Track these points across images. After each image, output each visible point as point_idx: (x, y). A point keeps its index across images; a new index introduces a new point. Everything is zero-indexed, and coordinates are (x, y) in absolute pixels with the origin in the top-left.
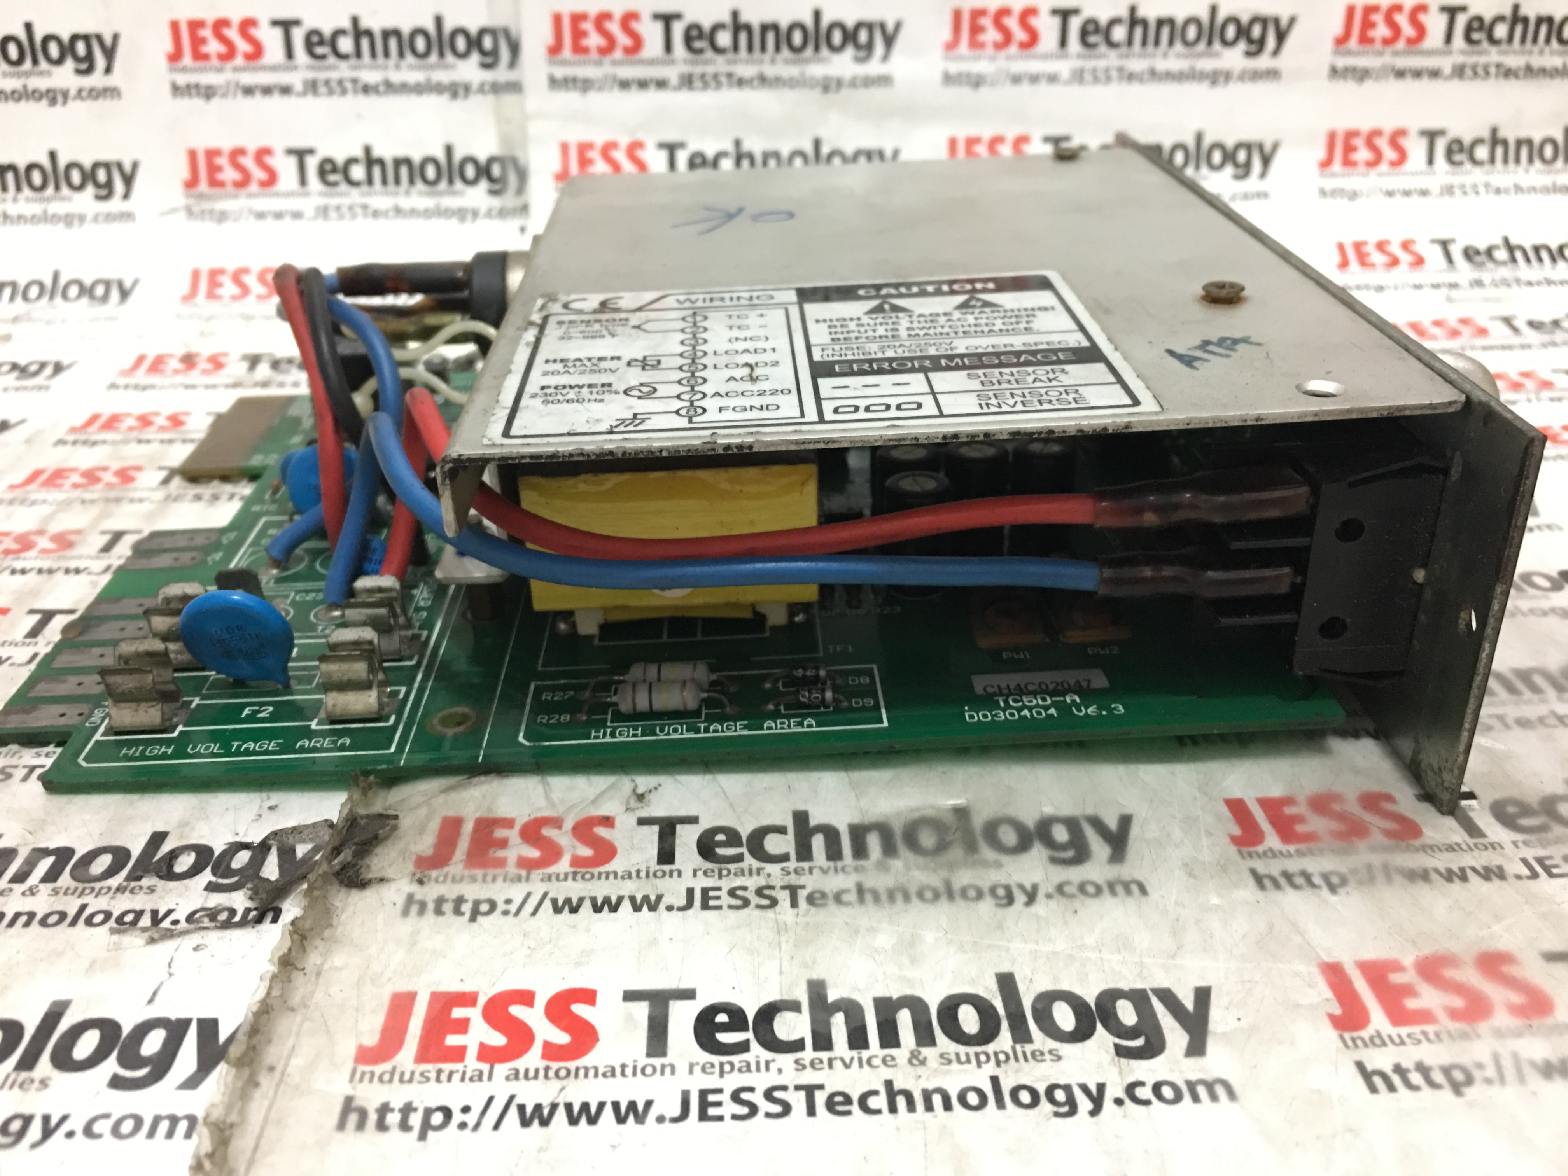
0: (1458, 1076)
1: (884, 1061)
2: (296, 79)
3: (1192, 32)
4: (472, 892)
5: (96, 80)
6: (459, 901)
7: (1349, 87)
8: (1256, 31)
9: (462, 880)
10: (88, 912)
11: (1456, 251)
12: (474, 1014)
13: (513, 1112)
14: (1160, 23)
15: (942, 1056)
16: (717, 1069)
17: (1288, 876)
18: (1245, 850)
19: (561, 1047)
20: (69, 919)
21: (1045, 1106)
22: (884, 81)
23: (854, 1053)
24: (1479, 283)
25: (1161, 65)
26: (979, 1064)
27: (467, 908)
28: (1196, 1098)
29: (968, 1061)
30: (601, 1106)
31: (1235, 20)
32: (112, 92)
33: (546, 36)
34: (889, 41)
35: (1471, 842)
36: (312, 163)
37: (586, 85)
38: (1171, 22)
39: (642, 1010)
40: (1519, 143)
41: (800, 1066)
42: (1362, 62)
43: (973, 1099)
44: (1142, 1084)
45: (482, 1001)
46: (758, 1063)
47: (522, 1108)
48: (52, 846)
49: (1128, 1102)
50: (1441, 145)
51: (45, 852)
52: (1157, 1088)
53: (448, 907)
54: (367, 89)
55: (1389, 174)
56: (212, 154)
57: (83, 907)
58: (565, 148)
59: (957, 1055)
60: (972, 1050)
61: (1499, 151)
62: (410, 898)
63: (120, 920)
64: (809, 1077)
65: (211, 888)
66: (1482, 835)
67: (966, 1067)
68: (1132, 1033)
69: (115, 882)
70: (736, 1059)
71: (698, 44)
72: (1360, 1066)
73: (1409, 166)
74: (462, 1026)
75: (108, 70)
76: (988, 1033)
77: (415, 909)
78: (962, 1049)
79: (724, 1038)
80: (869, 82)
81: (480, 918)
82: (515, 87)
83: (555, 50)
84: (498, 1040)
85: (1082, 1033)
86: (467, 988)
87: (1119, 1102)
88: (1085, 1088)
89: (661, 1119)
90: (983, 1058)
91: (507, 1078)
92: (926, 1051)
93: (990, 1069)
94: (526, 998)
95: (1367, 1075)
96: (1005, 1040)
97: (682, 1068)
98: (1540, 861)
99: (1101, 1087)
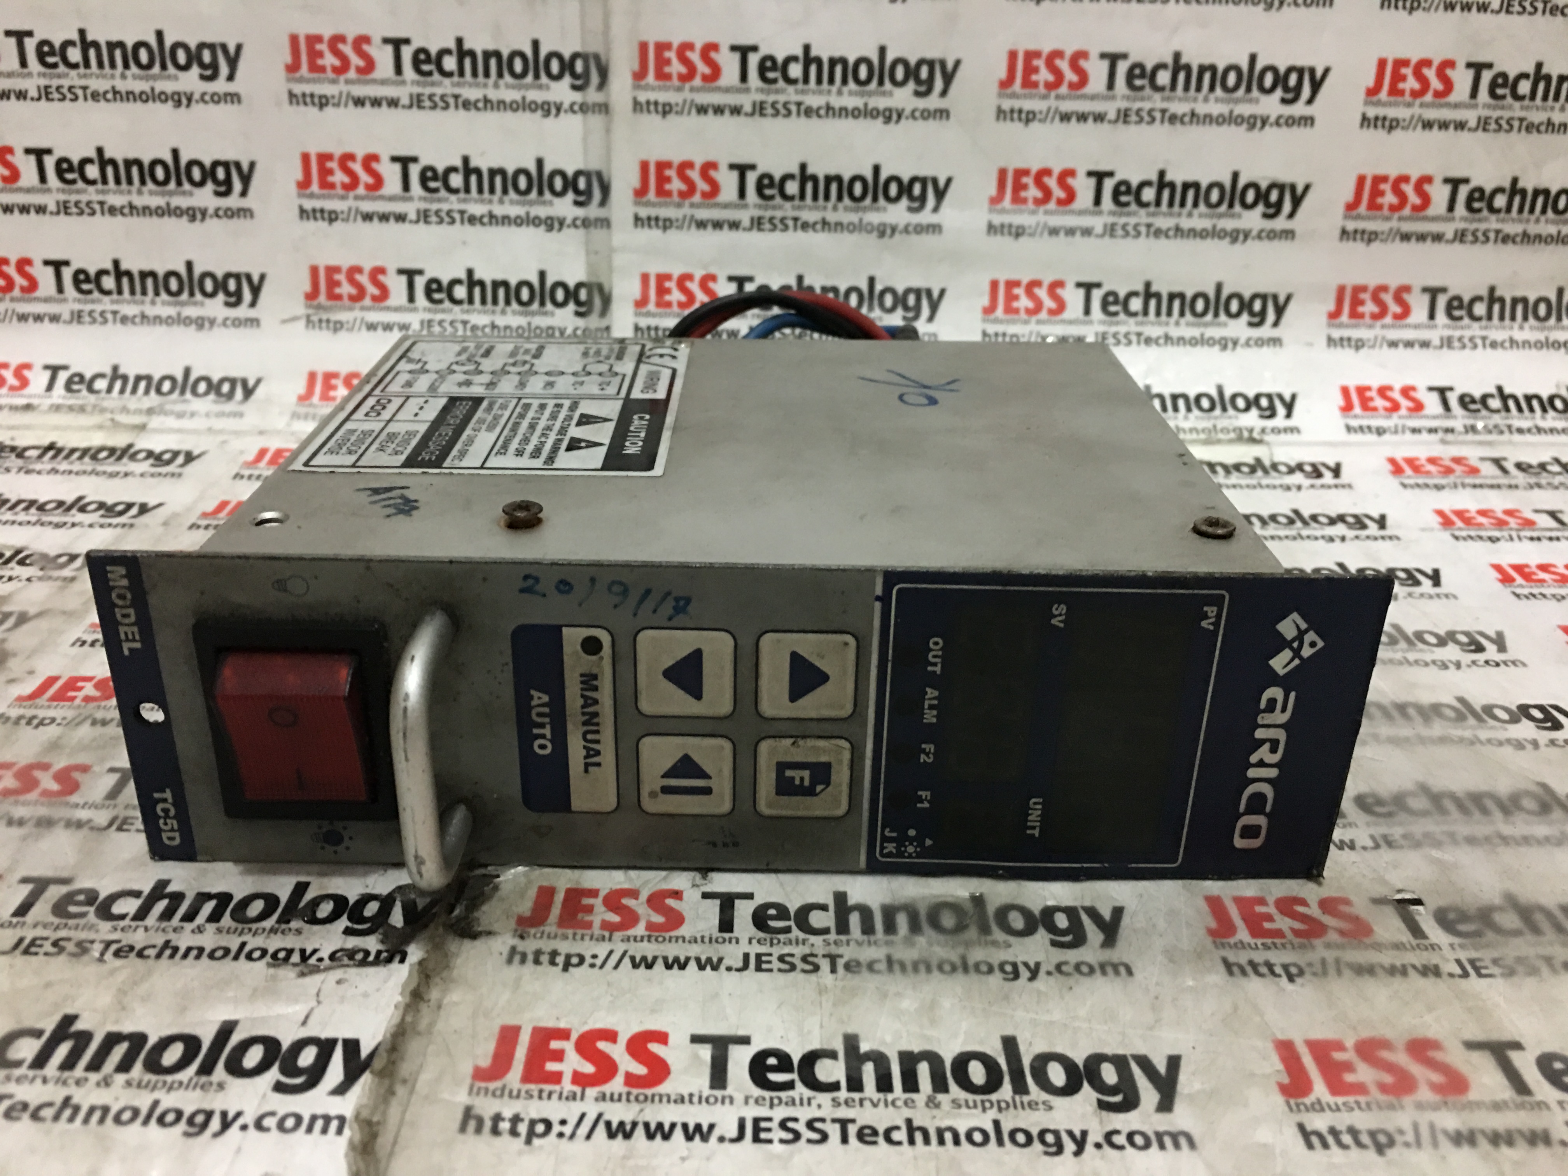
0: (1382, 1139)
1: (906, 1103)
2: (410, 209)
3: (1215, 196)
4: (565, 947)
5: (233, 201)
6: (554, 954)
7: (1358, 247)
8: (1274, 196)
9: (556, 937)
10: (247, 949)
11: (1453, 399)
12: (568, 1047)
13: (601, 1127)
14: (1186, 186)
15: (954, 1101)
16: (768, 1102)
17: (1253, 965)
18: (1218, 940)
19: (639, 1077)
20: (232, 954)
21: (1037, 1146)
22: (935, 228)
23: (881, 1096)
24: (1473, 429)
25: (1186, 223)
26: (984, 1110)
27: (560, 960)
28: (1162, 1146)
29: (975, 1106)
30: (673, 1126)
31: (1254, 185)
32: (245, 213)
33: (635, 181)
34: (940, 195)
35: (1414, 942)
36: (420, 283)
37: (666, 224)
38: (1196, 185)
39: (706, 1052)
40: (1515, 301)
41: (836, 1103)
42: (1370, 226)
43: (978, 1137)
44: (1117, 1132)
45: (574, 1036)
46: (801, 1100)
47: (608, 1124)
48: (214, 890)
49: (1106, 1147)
50: (1442, 301)
51: (208, 897)
52: (1130, 1136)
53: (545, 958)
54: (472, 220)
55: (1393, 326)
56: (332, 270)
57: (243, 945)
58: (645, 278)
59: (967, 1101)
60: (979, 1098)
61: (1496, 308)
62: (513, 950)
63: (274, 956)
64: (844, 1113)
65: (348, 932)
66: (1425, 937)
67: (974, 1111)
68: (1113, 1090)
69: (269, 923)
70: (783, 1095)
71: (768, 192)
72: (1301, 1127)
73: (1412, 319)
74: (559, 1056)
75: (244, 193)
76: (993, 1084)
77: (517, 958)
78: (970, 1097)
79: (774, 1077)
80: (920, 229)
81: (571, 969)
82: (605, 223)
83: (641, 193)
84: (588, 1068)
85: (1071, 1089)
86: (562, 1025)
87: (1098, 1146)
88: (1070, 1133)
89: (721, 1139)
90: (987, 1105)
91: (597, 1099)
92: (940, 1097)
93: (992, 1114)
94: (611, 1036)
95: (1306, 1134)
96: (1006, 1091)
97: (739, 1098)
98: (1472, 962)
99: (1084, 1133)
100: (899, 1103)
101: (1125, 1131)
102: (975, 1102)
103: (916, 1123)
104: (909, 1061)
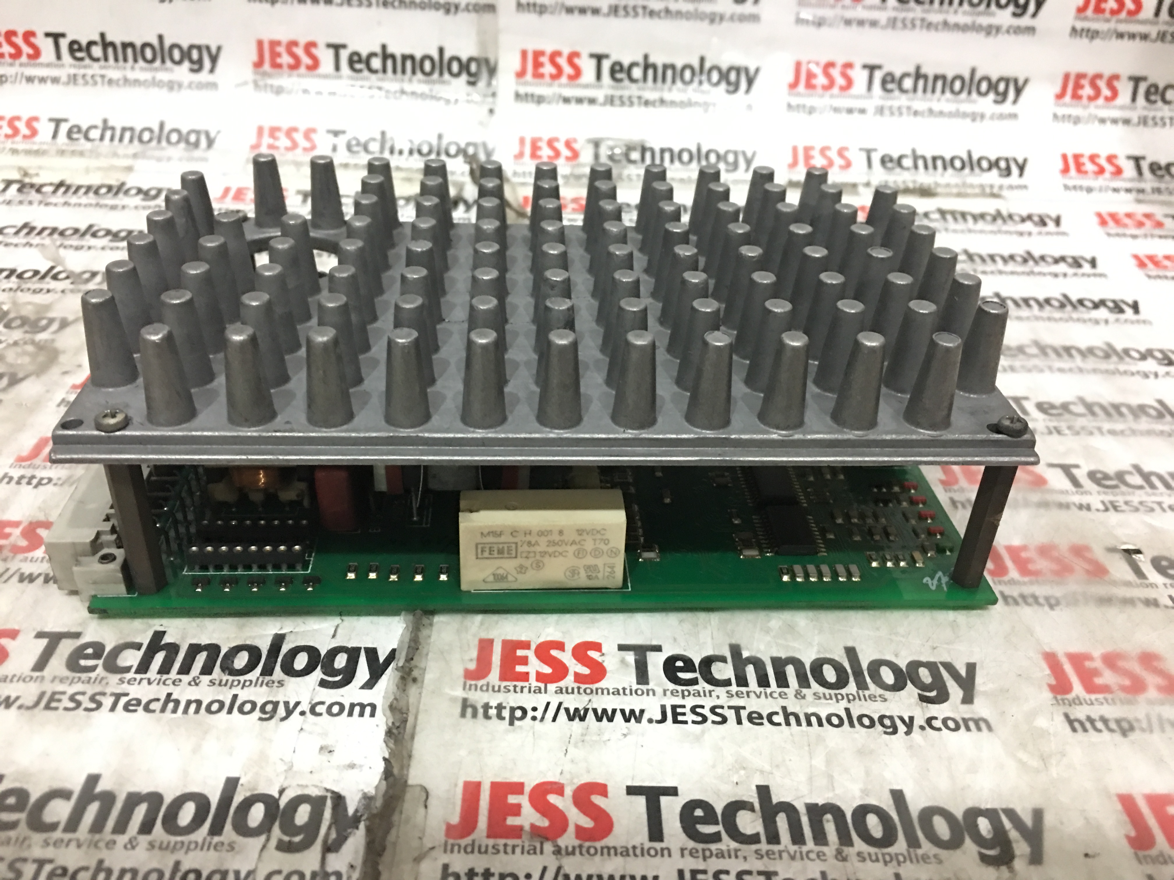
100: (776, 695)
101: (941, 717)
102: (830, 694)
103: (790, 710)
104: (779, 664)
